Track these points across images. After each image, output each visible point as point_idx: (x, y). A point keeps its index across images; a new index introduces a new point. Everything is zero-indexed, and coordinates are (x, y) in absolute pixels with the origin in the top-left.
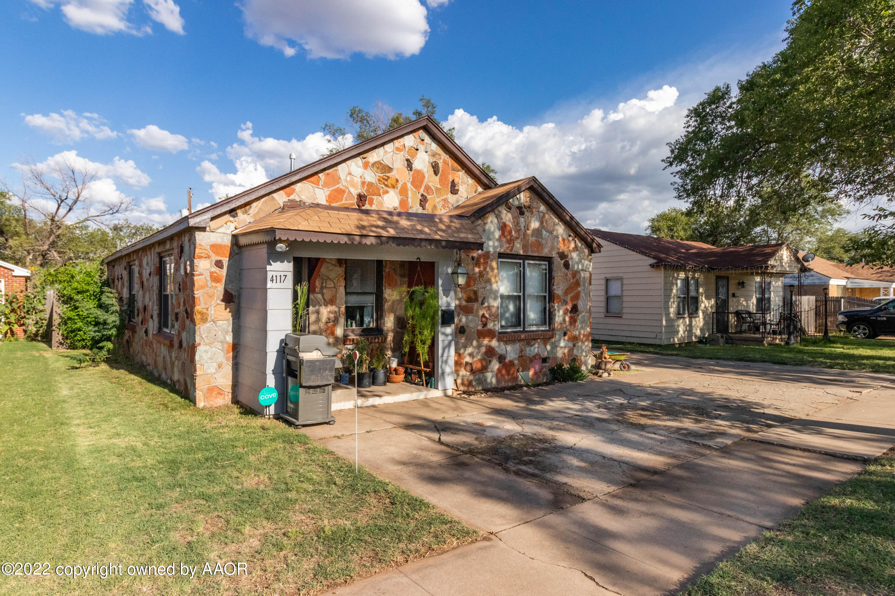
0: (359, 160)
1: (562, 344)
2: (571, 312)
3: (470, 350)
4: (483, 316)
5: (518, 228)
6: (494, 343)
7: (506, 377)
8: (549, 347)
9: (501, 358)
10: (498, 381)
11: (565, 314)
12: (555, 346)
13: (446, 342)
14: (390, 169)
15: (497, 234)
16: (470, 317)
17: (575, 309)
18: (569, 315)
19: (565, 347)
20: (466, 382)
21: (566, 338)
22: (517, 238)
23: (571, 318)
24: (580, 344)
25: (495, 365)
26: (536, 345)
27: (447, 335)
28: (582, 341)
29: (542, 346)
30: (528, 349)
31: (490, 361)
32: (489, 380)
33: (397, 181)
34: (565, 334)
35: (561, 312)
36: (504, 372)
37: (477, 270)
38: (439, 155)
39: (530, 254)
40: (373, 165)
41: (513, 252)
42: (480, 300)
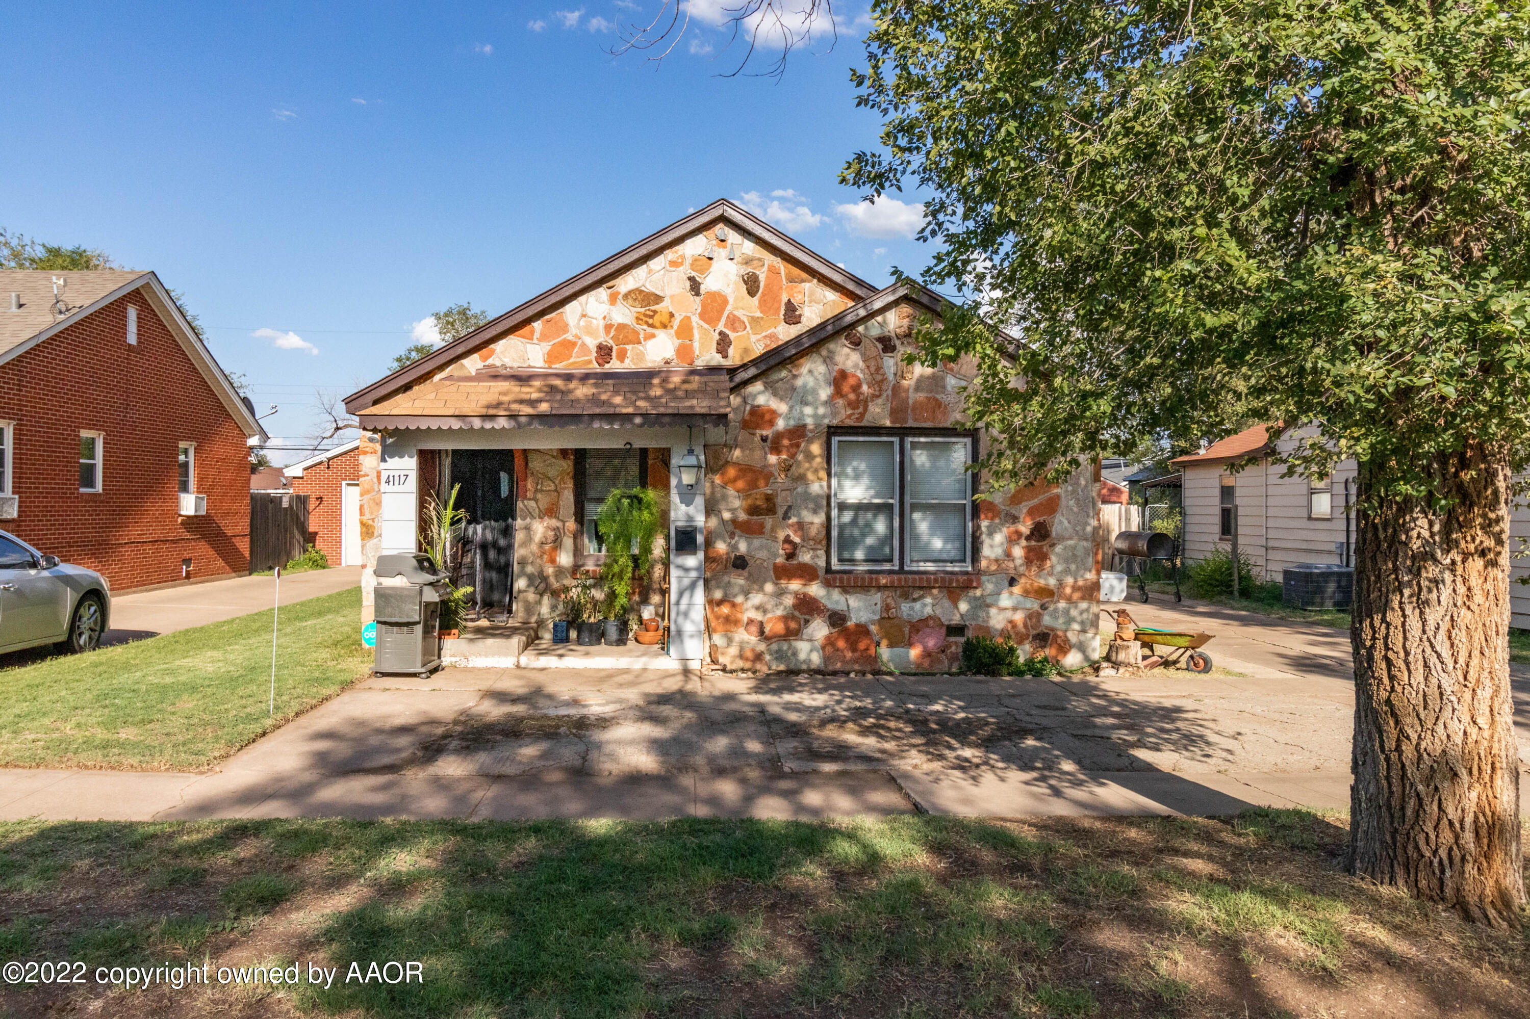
0: (602, 293)
1: (1005, 601)
2: (1028, 538)
3: (757, 599)
4: (787, 540)
5: (879, 378)
6: (816, 590)
7: (849, 655)
8: (963, 606)
9: (837, 619)
10: (826, 659)
11: (1013, 539)
12: (982, 605)
13: (686, 582)
14: (658, 299)
15: (825, 393)
16: (757, 542)
17: (1040, 532)
18: (1024, 543)
19: (1015, 609)
20: (749, 654)
21: (1017, 590)
22: (875, 397)
23: (1029, 549)
24: (1062, 604)
25: (819, 630)
26: (928, 600)
27: (687, 570)
28: (1069, 600)
29: (947, 603)
30: (905, 606)
31: (807, 622)
32: (802, 656)
33: (672, 315)
34: (1012, 582)
35: (999, 538)
36: (841, 644)
37: (773, 459)
38: (760, 259)
39: (911, 423)
40: (626, 296)
41: (864, 423)
42: (780, 512)
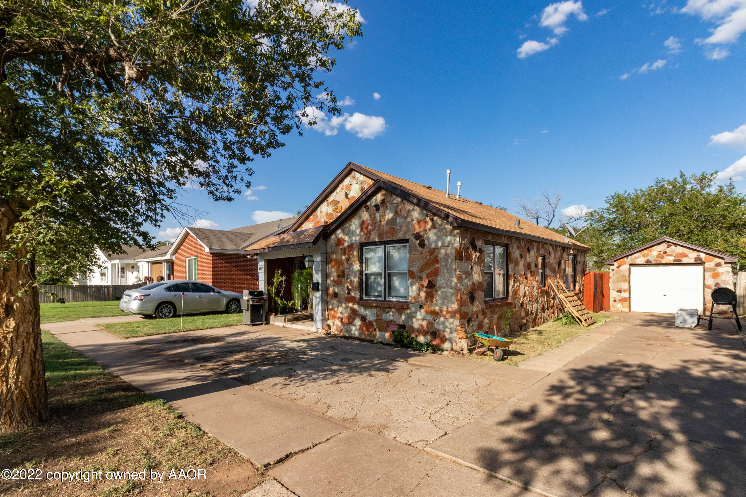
0: (325, 203)
1: (419, 316)
2: (426, 287)
3: (340, 309)
4: (348, 288)
5: (374, 222)
6: (356, 307)
7: (367, 333)
8: (403, 317)
9: (363, 318)
10: (360, 334)
11: (420, 288)
12: (411, 317)
13: (317, 302)
14: (338, 202)
15: (358, 231)
16: (340, 288)
17: (431, 285)
18: (425, 290)
19: (423, 319)
20: (339, 329)
21: (423, 311)
22: (373, 230)
23: (427, 293)
24: (442, 319)
25: (358, 322)
26: (391, 313)
27: (317, 298)
28: (445, 317)
29: (397, 315)
30: (384, 315)
31: (355, 318)
32: (353, 332)
33: (342, 207)
34: (421, 307)
35: (415, 288)
36: (364, 328)
37: (344, 257)
38: (365, 181)
39: (385, 239)
40: (331, 203)
41: (370, 241)
42: (346, 276)
